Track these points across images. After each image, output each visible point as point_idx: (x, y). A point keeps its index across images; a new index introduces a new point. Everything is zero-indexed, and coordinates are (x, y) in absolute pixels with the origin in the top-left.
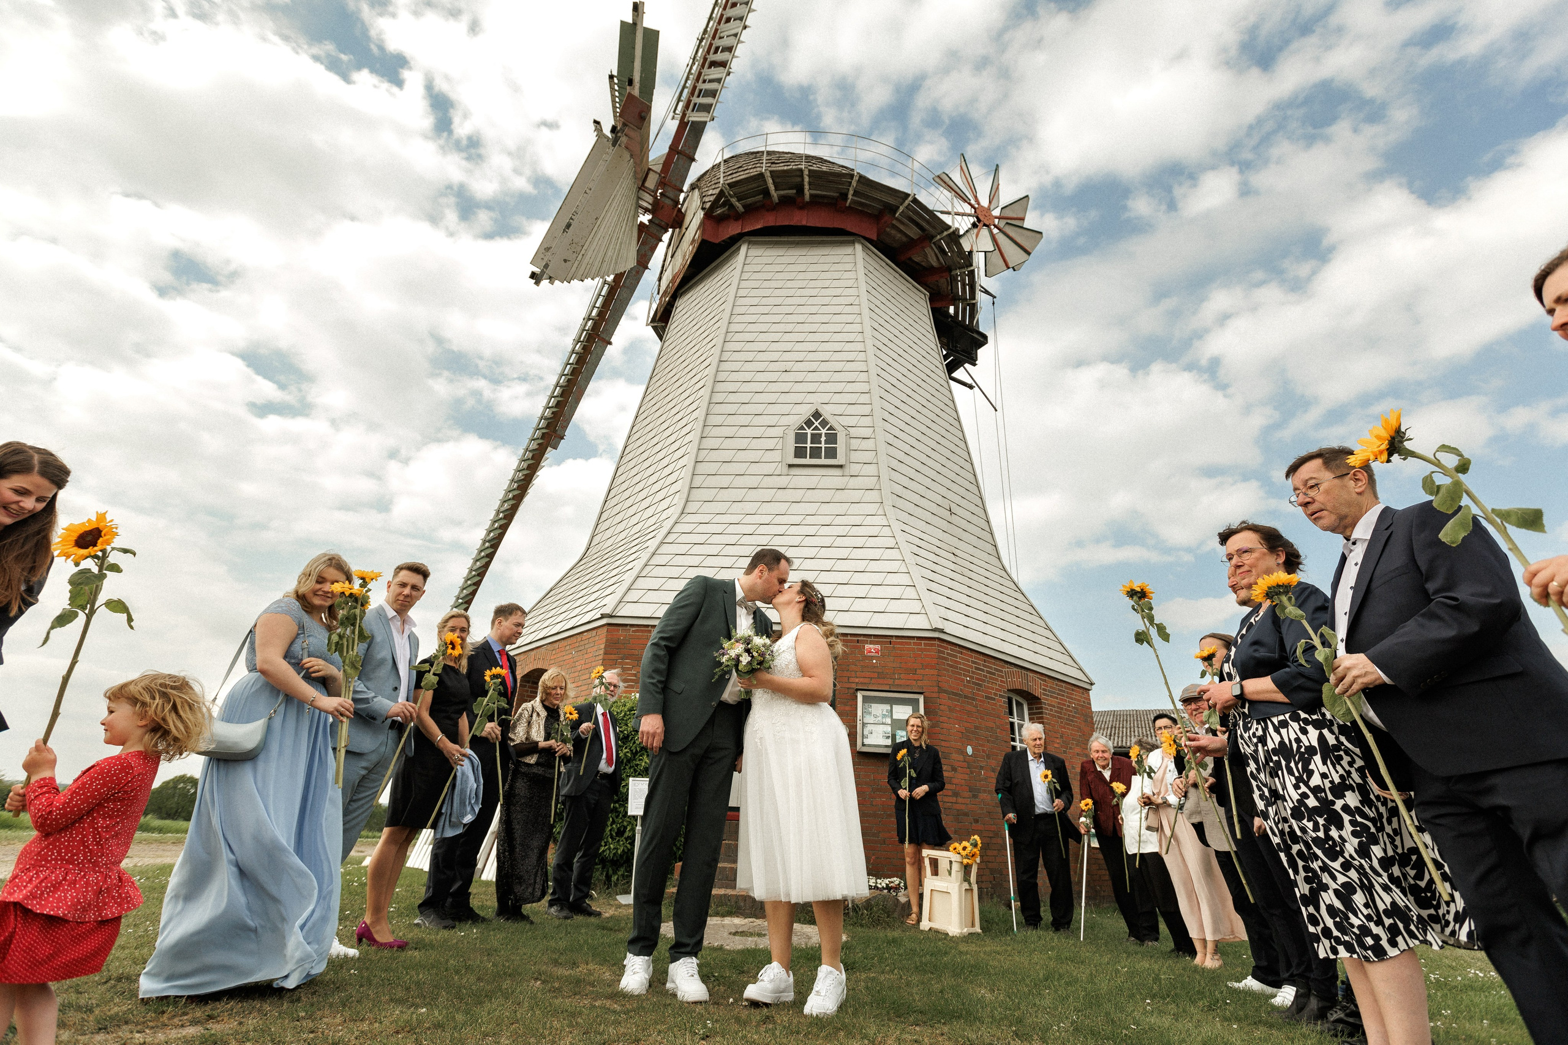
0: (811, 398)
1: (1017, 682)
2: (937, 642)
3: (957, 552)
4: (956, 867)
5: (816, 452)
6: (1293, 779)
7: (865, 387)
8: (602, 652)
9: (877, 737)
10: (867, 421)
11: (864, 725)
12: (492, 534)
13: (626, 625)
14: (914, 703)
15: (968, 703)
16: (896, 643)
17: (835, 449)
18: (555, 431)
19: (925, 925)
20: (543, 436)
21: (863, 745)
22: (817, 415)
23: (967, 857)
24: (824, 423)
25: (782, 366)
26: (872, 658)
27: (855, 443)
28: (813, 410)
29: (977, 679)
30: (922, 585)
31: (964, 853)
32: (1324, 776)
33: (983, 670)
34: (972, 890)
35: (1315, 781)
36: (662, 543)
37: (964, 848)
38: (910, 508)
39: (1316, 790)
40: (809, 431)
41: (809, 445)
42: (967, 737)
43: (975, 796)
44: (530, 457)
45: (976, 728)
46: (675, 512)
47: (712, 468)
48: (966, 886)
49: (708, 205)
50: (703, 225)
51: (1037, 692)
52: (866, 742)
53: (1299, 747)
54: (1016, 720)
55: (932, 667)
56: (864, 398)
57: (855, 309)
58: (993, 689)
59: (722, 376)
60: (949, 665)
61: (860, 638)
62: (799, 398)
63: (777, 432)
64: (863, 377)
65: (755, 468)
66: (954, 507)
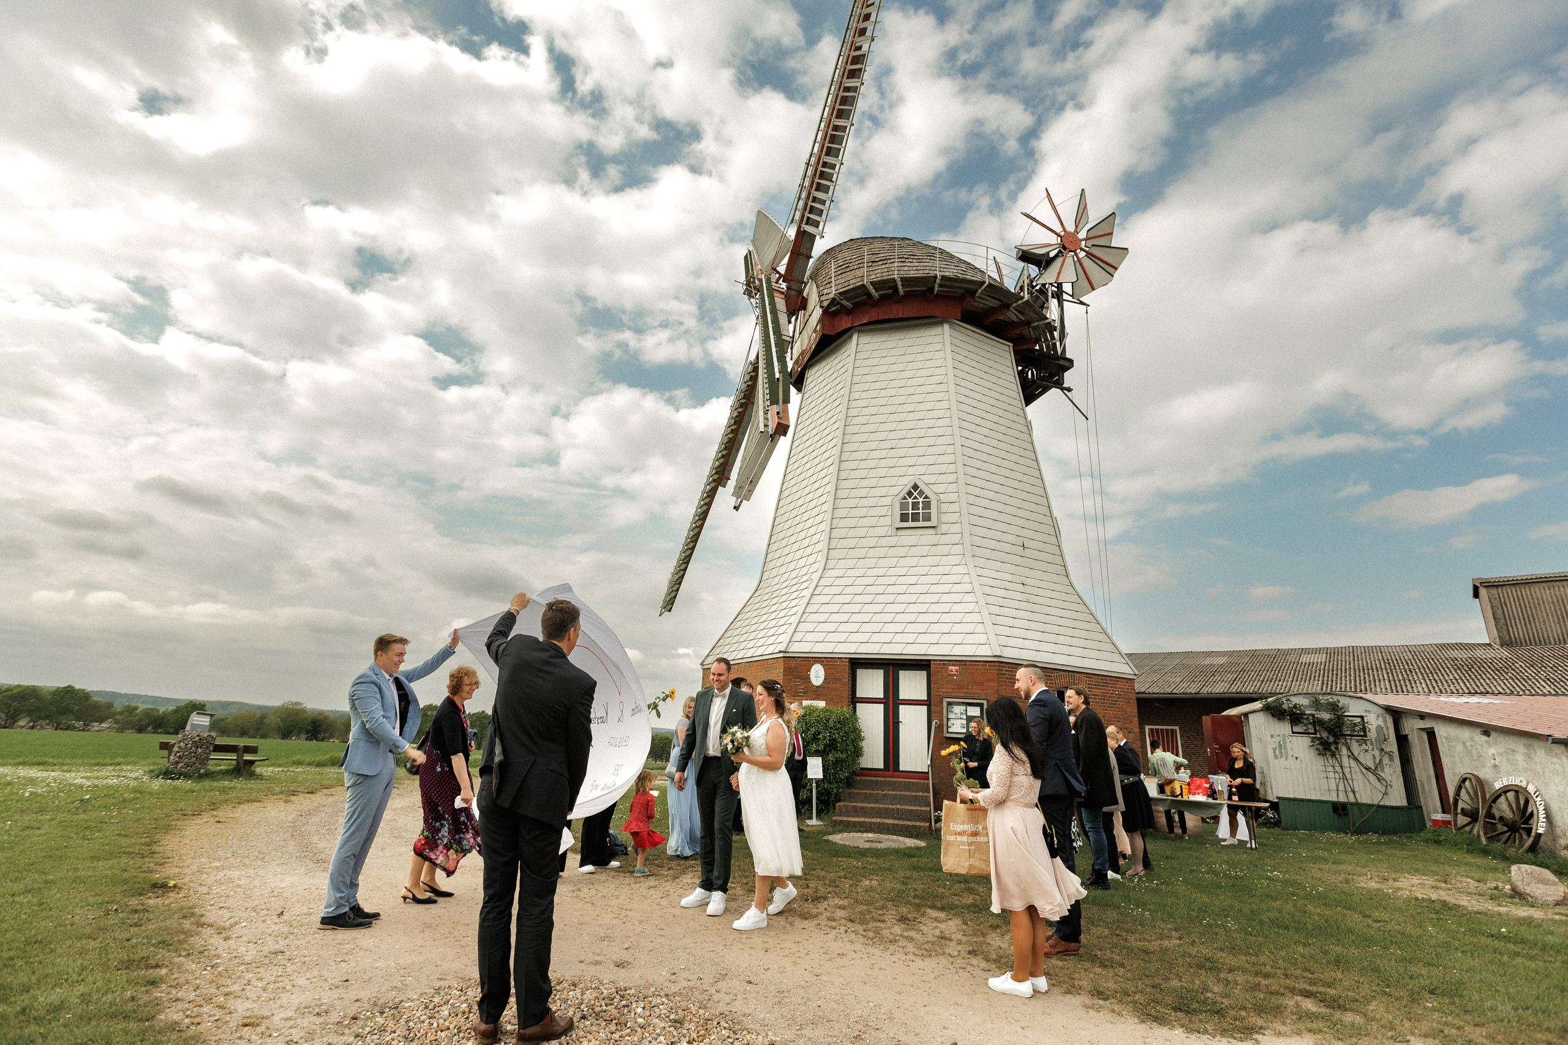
0: (911, 471)
2: (997, 664)
3: (1026, 581)
5: (915, 518)
9: (956, 727)
10: (953, 487)
11: (948, 719)
13: (795, 657)
14: (981, 705)
16: (970, 665)
21: (948, 732)
22: (915, 487)
24: (921, 493)
25: (888, 445)
26: (954, 675)
27: (944, 507)
28: (911, 484)
36: (813, 594)
38: (988, 553)
40: (910, 500)
46: (820, 566)
47: (842, 533)
49: (825, 304)
50: (821, 320)
52: (950, 730)
55: (992, 680)
56: (952, 468)
57: (943, 387)
59: (845, 456)
60: (1006, 678)
61: (945, 663)
62: (902, 471)
63: (887, 501)
64: (950, 449)
65: (873, 532)
66: (1027, 542)
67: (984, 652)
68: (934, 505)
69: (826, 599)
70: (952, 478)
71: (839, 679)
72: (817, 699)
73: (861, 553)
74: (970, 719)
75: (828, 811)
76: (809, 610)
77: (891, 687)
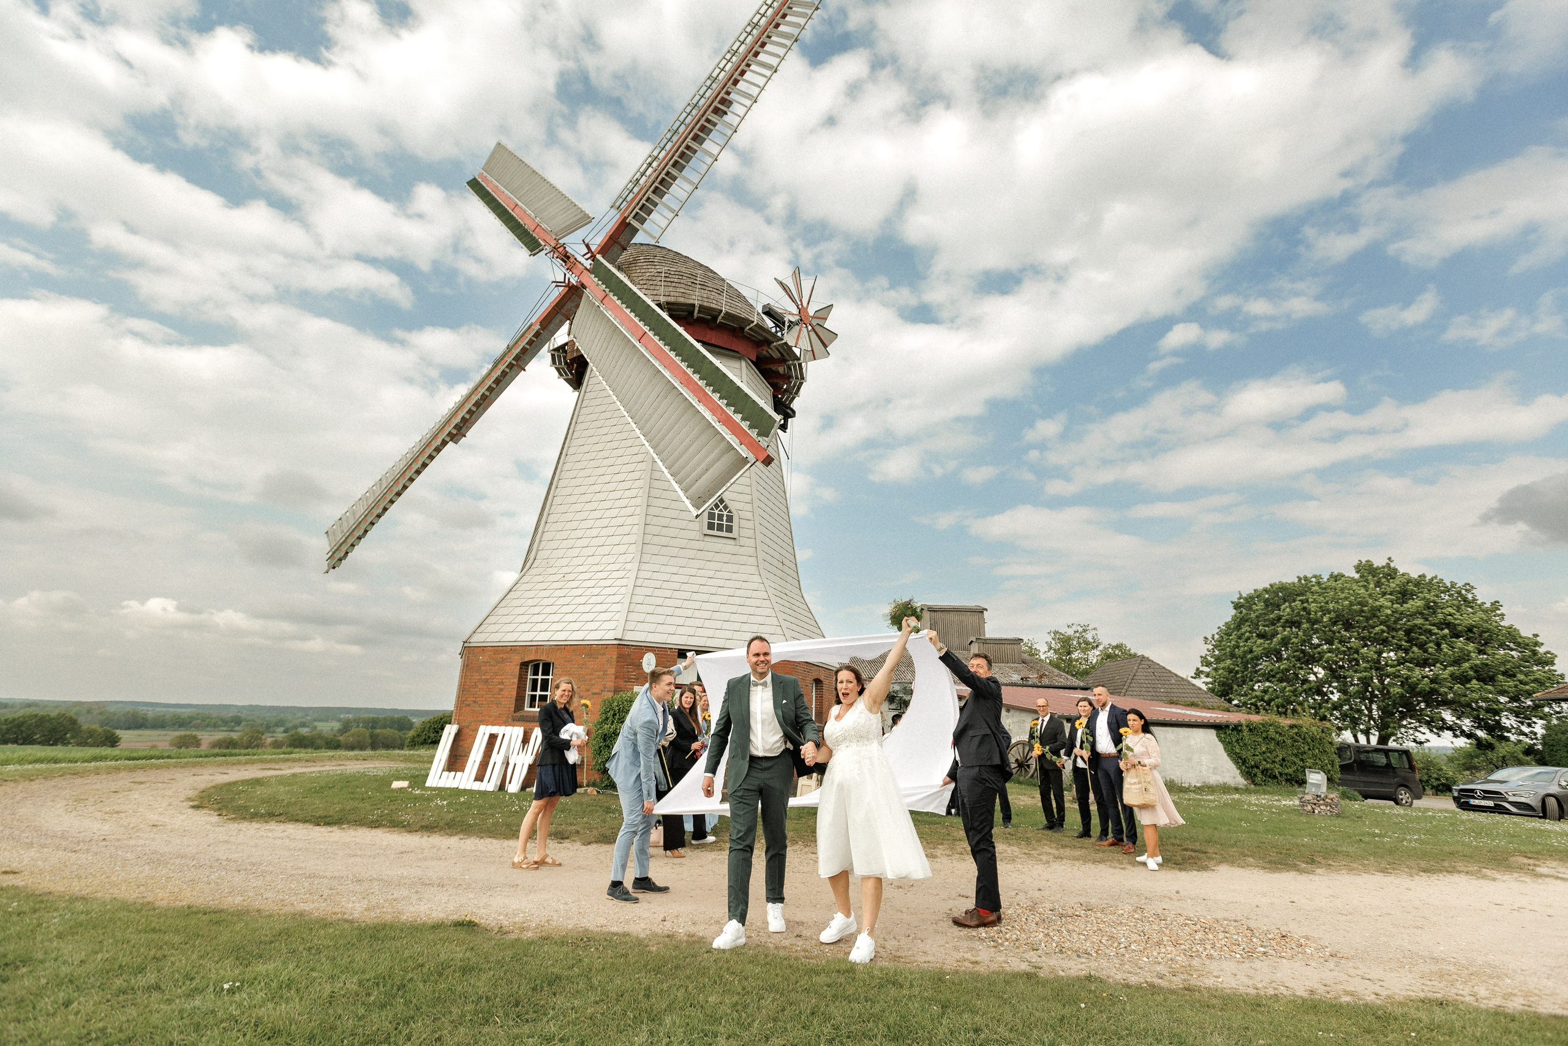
3: (789, 594)
5: (720, 528)
7: (748, 482)
8: (615, 659)
10: (750, 507)
17: (732, 526)
22: (722, 501)
24: (726, 507)
27: (742, 523)
33: (806, 672)
41: (716, 522)
51: (820, 676)
56: (747, 490)
65: (683, 534)
66: (784, 559)
68: (735, 519)
69: (649, 592)
73: (673, 552)
76: (634, 600)
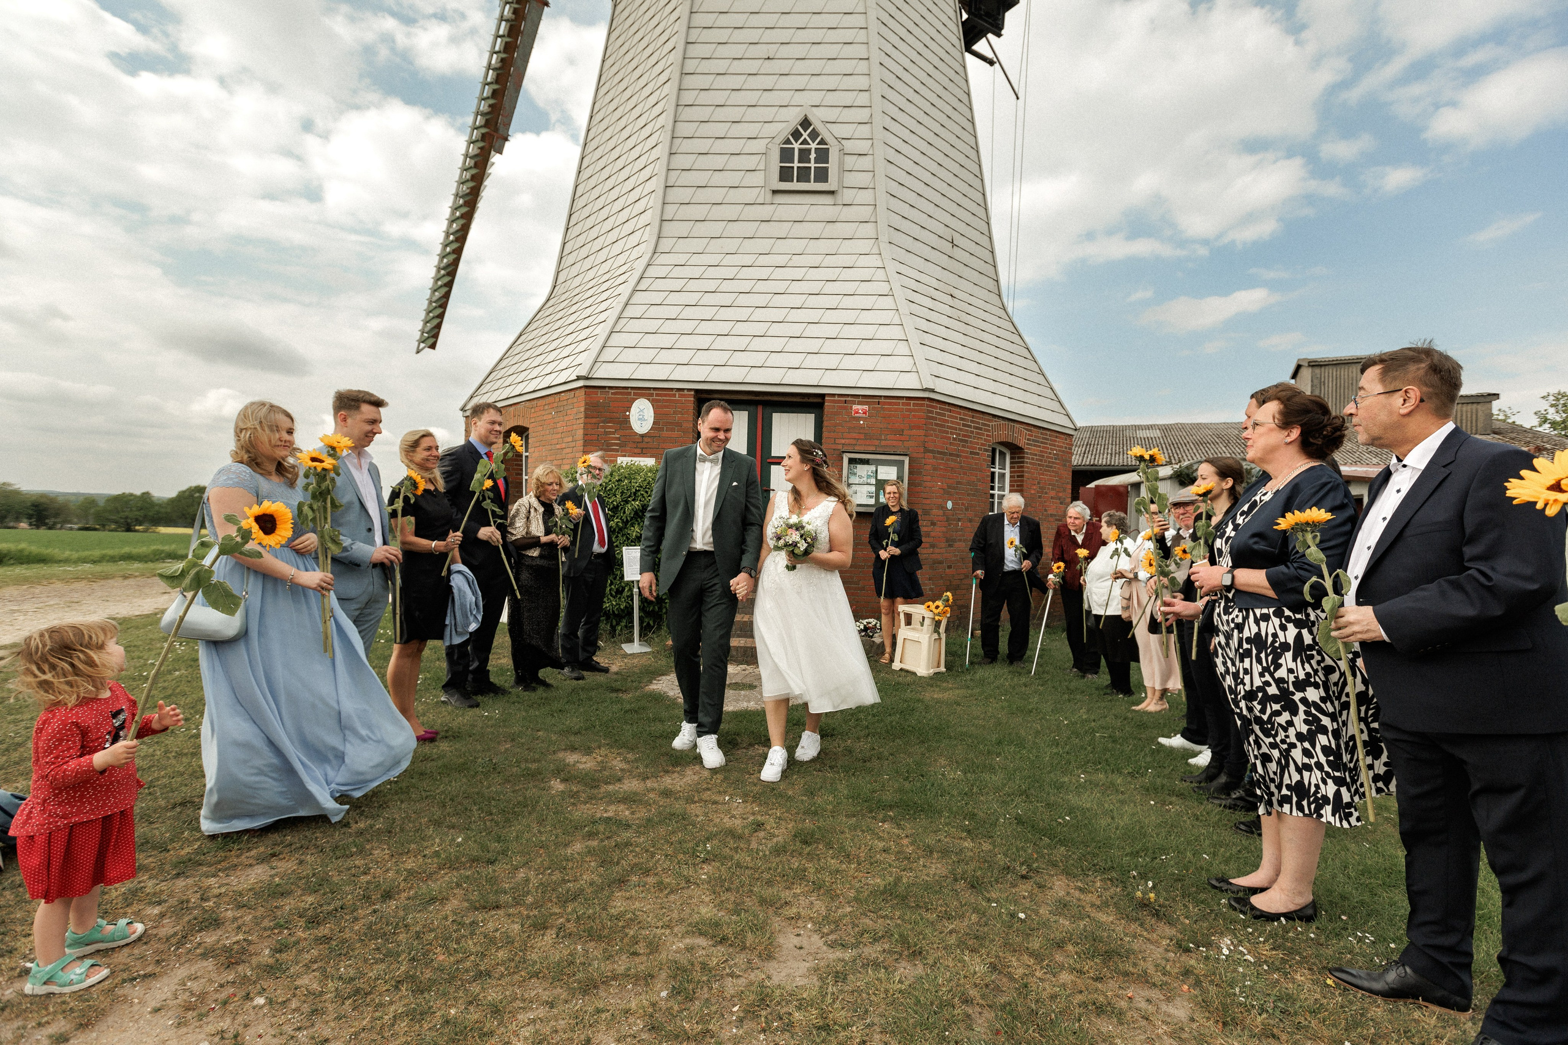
0: (799, 98)
1: (1004, 435)
2: (926, 402)
3: (956, 293)
4: (927, 622)
5: (804, 174)
6: (1260, 667)
7: (863, 82)
8: (582, 415)
9: (862, 496)
10: (864, 131)
12: (445, 261)
13: (604, 387)
14: (900, 465)
15: (953, 460)
16: (885, 403)
17: (826, 169)
18: (496, 130)
19: (896, 665)
20: (483, 137)
22: (806, 123)
23: (939, 614)
24: (814, 135)
25: (761, 51)
26: (859, 419)
27: (850, 162)
28: (801, 116)
29: (964, 436)
30: (915, 338)
31: (936, 611)
32: (1291, 671)
33: (970, 426)
34: (940, 639)
35: (1282, 673)
36: (634, 291)
37: (937, 607)
38: (908, 243)
39: (1280, 681)
40: (796, 146)
41: (796, 164)
42: (947, 494)
43: (950, 546)
44: (472, 164)
45: (958, 483)
46: (646, 249)
47: (685, 195)
48: (936, 636)
51: (1022, 442)
53: (1274, 641)
54: (997, 470)
55: (919, 428)
56: (863, 99)
58: (977, 443)
59: (690, 65)
60: (936, 425)
61: (848, 399)
62: (785, 97)
63: (759, 146)
64: (862, 67)
65: (734, 195)
66: (957, 237)
67: (908, 383)
68: (833, 156)
69: (657, 298)
70: (863, 115)
71: (679, 425)
72: (642, 453)
73: (716, 229)
74: (881, 485)
75: (659, 628)
76: (625, 314)
77: (760, 437)
